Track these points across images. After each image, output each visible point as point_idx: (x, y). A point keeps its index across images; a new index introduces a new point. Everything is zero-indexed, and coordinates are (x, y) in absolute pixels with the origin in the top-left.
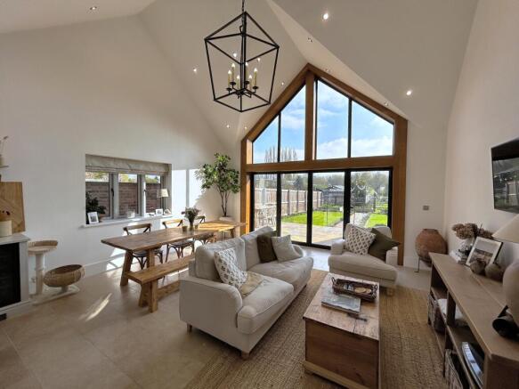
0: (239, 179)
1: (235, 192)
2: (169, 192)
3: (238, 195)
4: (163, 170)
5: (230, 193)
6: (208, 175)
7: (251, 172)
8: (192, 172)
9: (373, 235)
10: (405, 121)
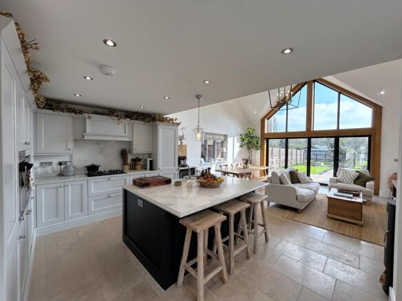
0: (259, 143)
1: (257, 149)
2: (226, 149)
3: (259, 151)
4: (223, 138)
5: (253, 150)
6: (243, 140)
7: (267, 138)
8: (235, 138)
9: (357, 174)
10: (381, 107)
